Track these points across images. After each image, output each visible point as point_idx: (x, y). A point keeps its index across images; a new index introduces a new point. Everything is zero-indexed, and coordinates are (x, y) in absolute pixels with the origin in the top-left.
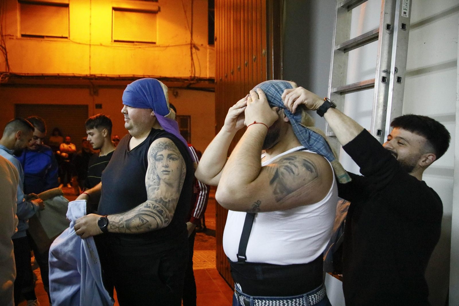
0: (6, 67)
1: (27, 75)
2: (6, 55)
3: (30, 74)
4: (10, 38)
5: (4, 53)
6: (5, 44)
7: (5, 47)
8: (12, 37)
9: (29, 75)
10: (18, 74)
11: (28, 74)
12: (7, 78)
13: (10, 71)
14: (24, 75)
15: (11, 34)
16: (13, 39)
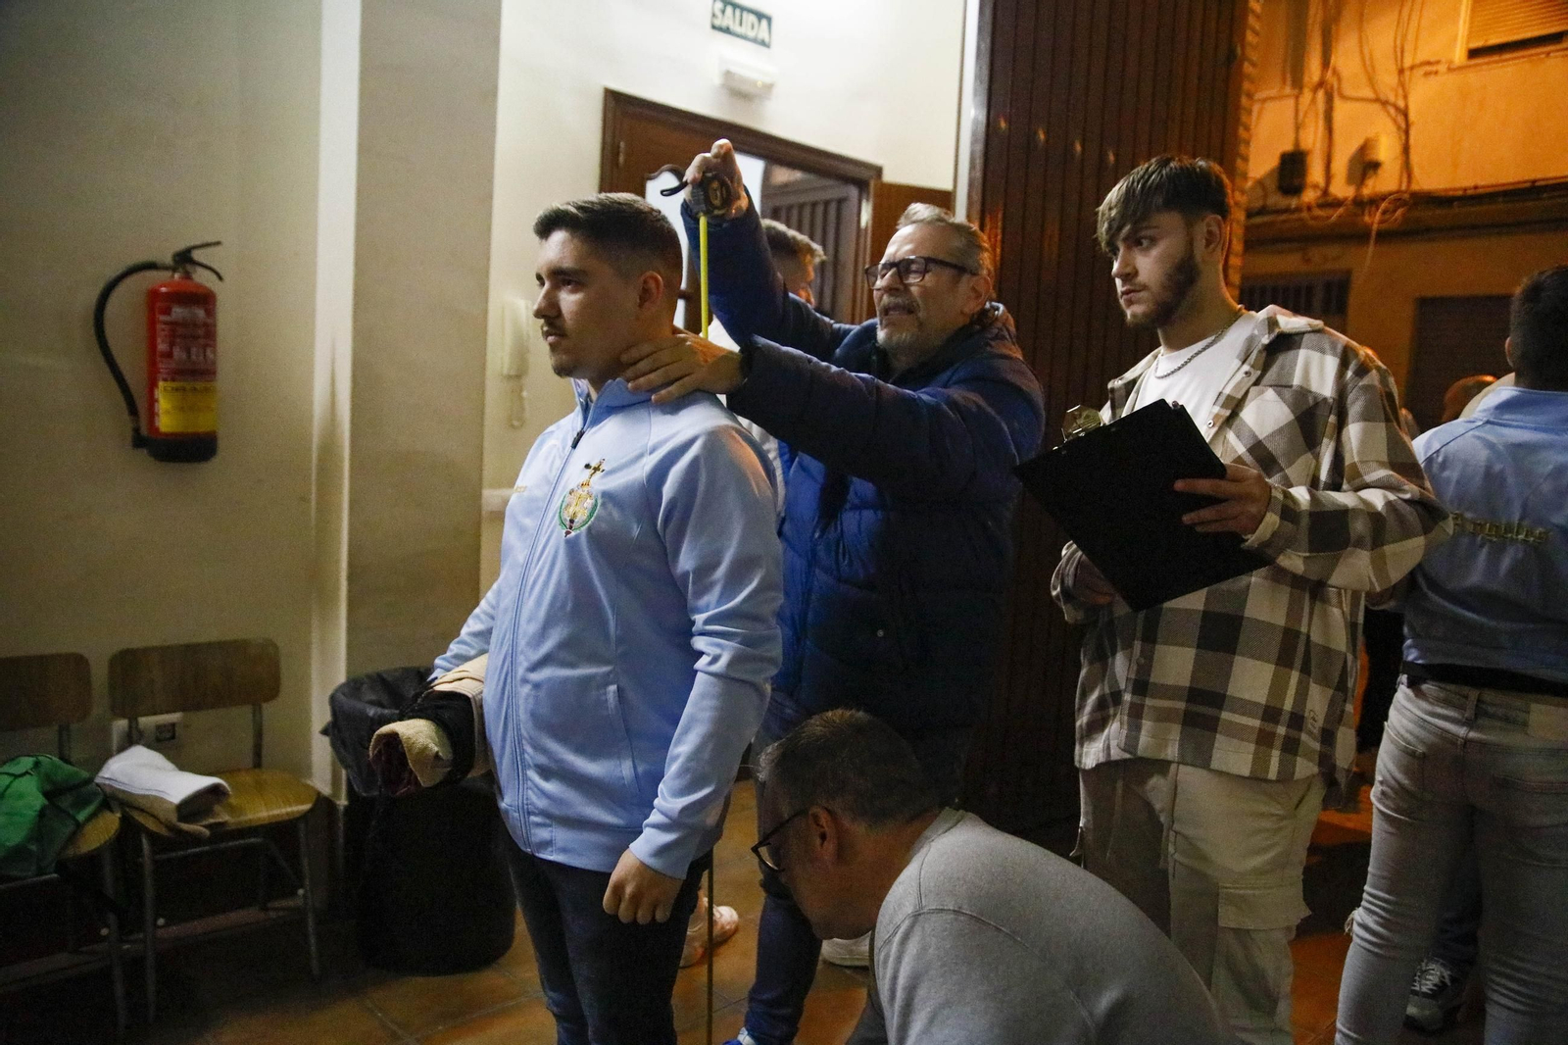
0: (1402, 173)
1: (1469, 192)
2: (1407, 132)
3: (1483, 187)
4: (1427, 74)
5: (1399, 128)
6: (1405, 97)
7: (1407, 107)
8: (1434, 68)
9: (1480, 191)
10: (1443, 194)
11: (1476, 187)
12: (1399, 212)
13: (1415, 187)
14: (1460, 193)
15: (1432, 59)
16: (1436, 73)
